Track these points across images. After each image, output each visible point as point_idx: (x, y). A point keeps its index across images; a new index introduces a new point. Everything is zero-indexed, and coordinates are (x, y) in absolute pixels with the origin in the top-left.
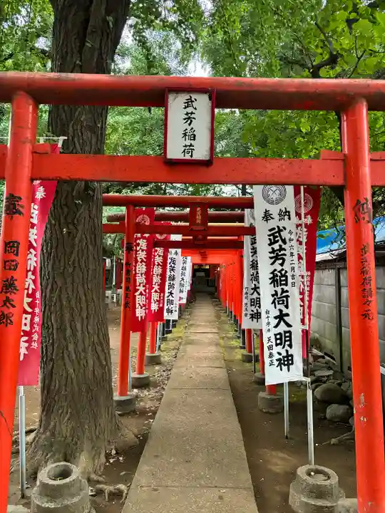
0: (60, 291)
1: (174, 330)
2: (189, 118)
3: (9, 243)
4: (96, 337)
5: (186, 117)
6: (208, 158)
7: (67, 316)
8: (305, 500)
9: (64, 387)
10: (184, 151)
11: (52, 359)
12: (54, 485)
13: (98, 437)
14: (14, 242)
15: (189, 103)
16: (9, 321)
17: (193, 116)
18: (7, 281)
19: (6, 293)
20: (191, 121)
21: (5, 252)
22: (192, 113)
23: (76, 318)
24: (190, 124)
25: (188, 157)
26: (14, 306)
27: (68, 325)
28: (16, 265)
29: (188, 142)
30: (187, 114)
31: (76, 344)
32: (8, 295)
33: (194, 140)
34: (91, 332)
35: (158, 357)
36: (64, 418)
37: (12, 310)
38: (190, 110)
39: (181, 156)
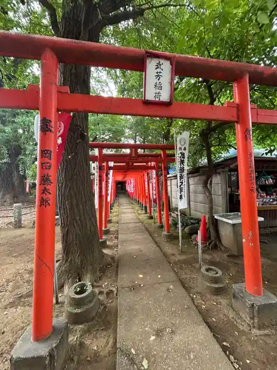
0: (70, 188)
1: (113, 208)
2: (158, 76)
3: (44, 151)
4: (90, 211)
5: (156, 74)
6: (169, 101)
7: (74, 202)
8: (208, 284)
9: (75, 239)
10: (155, 96)
11: (67, 225)
12: (79, 298)
13: (95, 263)
14: (48, 151)
15: (158, 66)
16: (47, 203)
17: (160, 74)
18: (45, 176)
19: (44, 184)
20: (160, 77)
21: (42, 157)
22: (160, 72)
23: (79, 203)
24: (159, 80)
25: (157, 99)
26: (50, 193)
27: (75, 207)
28: (50, 166)
29: (158, 91)
30: (157, 73)
31: (80, 216)
32: (45, 186)
33: (161, 89)
34: (88, 209)
35: (111, 220)
36: (76, 255)
37: (49, 195)
38: (159, 70)
39: (153, 99)
